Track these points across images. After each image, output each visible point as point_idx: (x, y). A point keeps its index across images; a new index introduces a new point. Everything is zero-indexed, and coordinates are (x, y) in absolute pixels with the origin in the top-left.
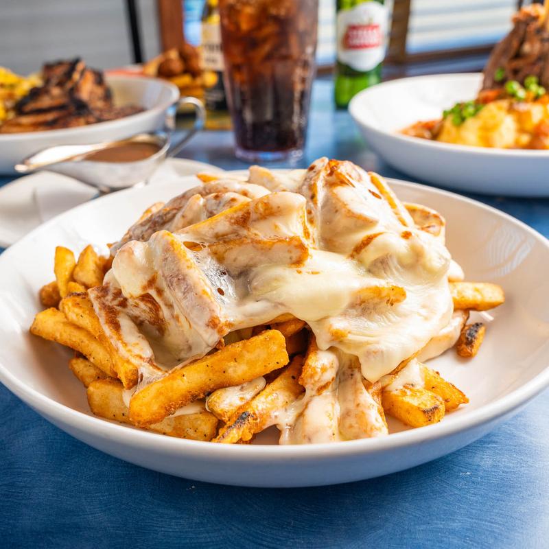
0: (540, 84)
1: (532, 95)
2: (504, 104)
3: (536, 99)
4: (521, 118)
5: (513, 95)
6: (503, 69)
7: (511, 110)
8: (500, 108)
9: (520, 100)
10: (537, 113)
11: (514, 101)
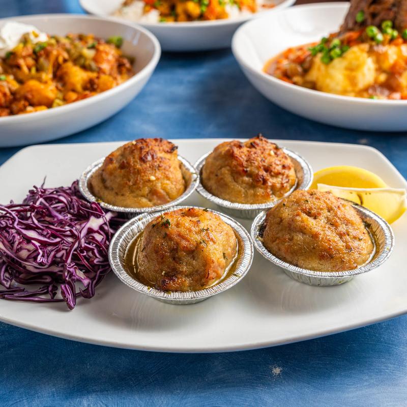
0: (394, 27)
1: (389, 37)
2: (365, 46)
3: (392, 41)
4: (379, 59)
5: (373, 39)
6: (363, 12)
7: (371, 52)
8: (362, 51)
9: (379, 43)
10: (392, 54)
11: (374, 43)
